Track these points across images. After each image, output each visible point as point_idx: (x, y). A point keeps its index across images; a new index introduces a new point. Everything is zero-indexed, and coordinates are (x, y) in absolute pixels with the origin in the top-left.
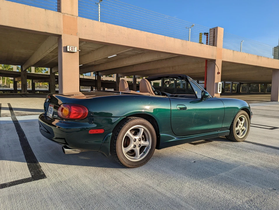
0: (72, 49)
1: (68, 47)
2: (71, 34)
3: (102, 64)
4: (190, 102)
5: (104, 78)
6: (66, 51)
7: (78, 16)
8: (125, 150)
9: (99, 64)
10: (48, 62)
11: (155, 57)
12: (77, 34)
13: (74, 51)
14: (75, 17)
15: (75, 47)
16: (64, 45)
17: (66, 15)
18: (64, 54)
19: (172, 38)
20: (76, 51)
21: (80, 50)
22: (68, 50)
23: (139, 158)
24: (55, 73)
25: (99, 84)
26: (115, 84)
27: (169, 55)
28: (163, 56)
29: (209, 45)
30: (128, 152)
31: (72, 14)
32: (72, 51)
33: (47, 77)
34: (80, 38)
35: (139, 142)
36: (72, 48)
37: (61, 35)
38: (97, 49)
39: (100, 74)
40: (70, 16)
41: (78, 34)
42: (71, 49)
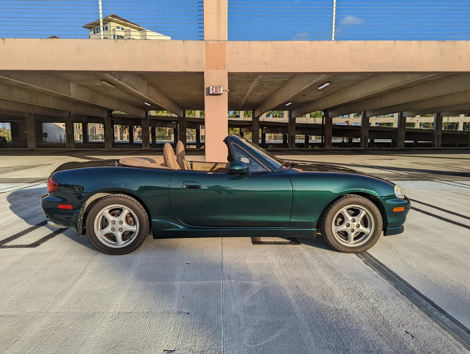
0: (216, 91)
1: (211, 88)
2: (217, 69)
6: (209, 94)
7: (227, 39)
12: (224, 67)
13: (219, 93)
14: (222, 42)
15: (220, 87)
16: (206, 87)
17: (210, 42)
18: (207, 98)
20: (222, 92)
21: (229, 90)
22: (211, 92)
23: (121, 244)
25: (329, 132)
30: (106, 234)
31: (218, 39)
32: (216, 93)
33: (248, 124)
34: (230, 71)
35: (120, 225)
36: (216, 89)
37: (204, 72)
40: (216, 42)
41: (226, 66)
42: (214, 91)
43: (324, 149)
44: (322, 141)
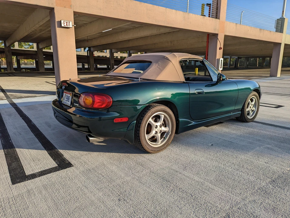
0: (67, 25)
1: (62, 21)
2: (65, 7)
3: (95, 38)
4: (206, 86)
5: (96, 54)
6: (60, 26)
8: (147, 136)
9: (92, 38)
10: (35, 37)
11: (154, 32)
12: (70, 7)
13: (69, 27)
15: (70, 22)
16: (57, 19)
18: (58, 30)
19: (174, 10)
20: (71, 26)
21: (75, 25)
22: (63, 25)
23: (160, 143)
24: (42, 49)
25: (92, 61)
26: (109, 60)
27: (169, 29)
28: (162, 31)
29: (212, 17)
30: (150, 138)
32: (67, 26)
33: (34, 53)
34: (75, 11)
35: (160, 128)
36: (66, 23)
37: (54, 8)
38: (91, 22)
39: (92, 49)
41: (72, 6)
42: (65, 24)
43: (90, 71)
44: (88, 67)
